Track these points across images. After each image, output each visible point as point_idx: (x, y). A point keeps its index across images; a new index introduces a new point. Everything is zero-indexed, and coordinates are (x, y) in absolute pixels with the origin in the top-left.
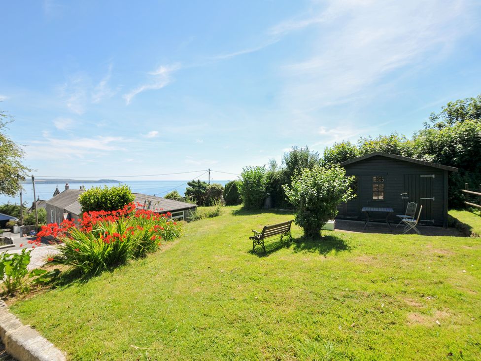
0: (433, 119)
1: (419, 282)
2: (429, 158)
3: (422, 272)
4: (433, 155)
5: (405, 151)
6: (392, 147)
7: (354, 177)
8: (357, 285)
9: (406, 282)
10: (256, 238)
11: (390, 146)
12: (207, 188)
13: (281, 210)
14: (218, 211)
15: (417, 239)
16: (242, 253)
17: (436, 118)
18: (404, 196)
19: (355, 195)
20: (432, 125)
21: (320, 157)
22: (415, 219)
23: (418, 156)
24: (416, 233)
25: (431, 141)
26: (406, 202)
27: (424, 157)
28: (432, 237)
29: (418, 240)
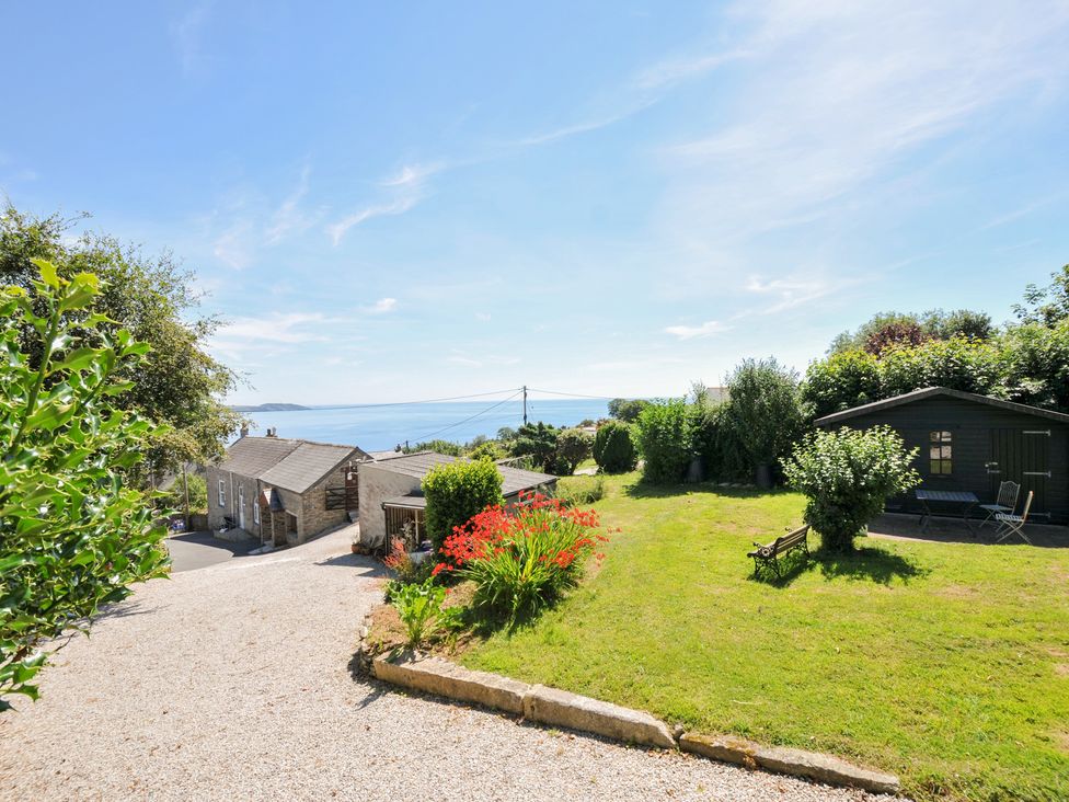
0: (1032, 298)
1: (1057, 625)
2: (1032, 386)
3: (1057, 611)
4: (1040, 380)
5: (982, 374)
6: (956, 364)
7: (917, 449)
8: (971, 630)
9: (1038, 625)
10: (761, 556)
11: (952, 361)
12: (560, 438)
13: (723, 485)
14: (600, 488)
15: (1029, 553)
16: (737, 580)
17: (1039, 295)
18: (993, 467)
19: (920, 480)
20: (1031, 309)
21: (800, 379)
22: (1019, 512)
23: (1008, 381)
24: (1024, 542)
25: (1032, 352)
26: (996, 479)
27: (1022, 385)
28: (1054, 549)
29: (1034, 557)
